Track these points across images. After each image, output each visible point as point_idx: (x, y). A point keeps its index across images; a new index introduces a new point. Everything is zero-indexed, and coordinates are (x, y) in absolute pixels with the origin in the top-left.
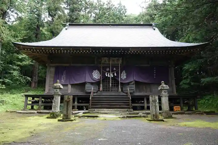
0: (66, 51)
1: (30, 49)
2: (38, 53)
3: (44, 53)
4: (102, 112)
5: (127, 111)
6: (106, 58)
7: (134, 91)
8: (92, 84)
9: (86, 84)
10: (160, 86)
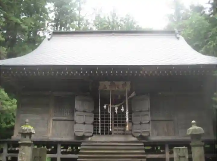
7: (150, 134)
8: (84, 123)
9: (75, 123)
10: (189, 128)
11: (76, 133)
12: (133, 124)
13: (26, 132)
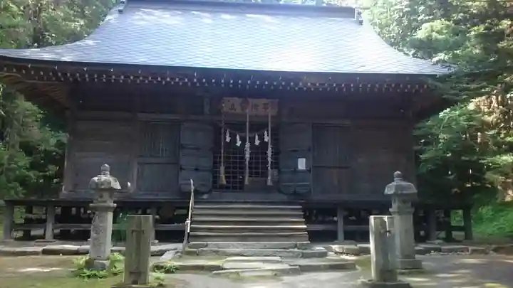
0: (125, 77)
1: (16, 67)
2: (41, 78)
3: (58, 79)
4: (227, 250)
5: (296, 246)
6: (236, 98)
7: (310, 189)
8: (197, 170)
9: (181, 169)
10: (390, 183)
11: (182, 186)
12: (280, 172)
13: (103, 187)
